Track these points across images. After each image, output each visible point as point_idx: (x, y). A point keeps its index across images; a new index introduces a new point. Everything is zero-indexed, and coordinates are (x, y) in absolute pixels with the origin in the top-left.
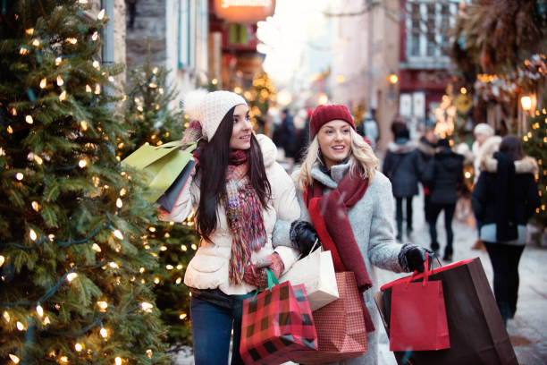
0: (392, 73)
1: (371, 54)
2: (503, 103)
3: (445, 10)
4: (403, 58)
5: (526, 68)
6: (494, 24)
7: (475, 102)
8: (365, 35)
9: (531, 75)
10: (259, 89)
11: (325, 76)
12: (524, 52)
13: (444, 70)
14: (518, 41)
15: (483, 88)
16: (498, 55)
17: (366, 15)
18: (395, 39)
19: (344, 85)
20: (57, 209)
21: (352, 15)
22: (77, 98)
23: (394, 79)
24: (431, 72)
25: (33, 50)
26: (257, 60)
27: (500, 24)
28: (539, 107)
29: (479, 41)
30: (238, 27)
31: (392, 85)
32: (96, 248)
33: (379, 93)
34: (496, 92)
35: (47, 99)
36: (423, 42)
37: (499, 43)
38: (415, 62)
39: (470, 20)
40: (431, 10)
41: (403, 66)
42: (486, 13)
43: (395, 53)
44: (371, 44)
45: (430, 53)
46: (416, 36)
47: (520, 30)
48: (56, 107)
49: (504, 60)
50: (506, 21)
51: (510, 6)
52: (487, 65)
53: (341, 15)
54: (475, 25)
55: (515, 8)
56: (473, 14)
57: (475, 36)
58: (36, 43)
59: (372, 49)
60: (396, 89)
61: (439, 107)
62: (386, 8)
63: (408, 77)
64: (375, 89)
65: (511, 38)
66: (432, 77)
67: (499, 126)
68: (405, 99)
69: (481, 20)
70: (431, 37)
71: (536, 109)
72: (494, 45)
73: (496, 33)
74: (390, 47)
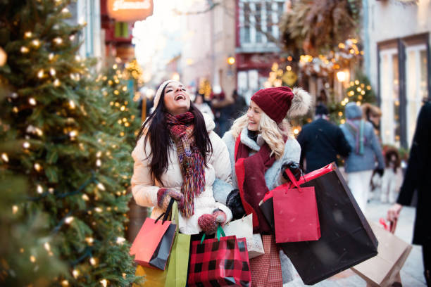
0: (230, 56)
1: (213, 42)
2: (322, 77)
3: (269, 8)
4: (238, 45)
5: (341, 50)
6: (315, 19)
7: (300, 76)
8: (208, 27)
9: (345, 56)
10: (130, 71)
11: (177, 59)
12: (339, 38)
13: (271, 53)
14: (336, 29)
15: (306, 66)
16: (318, 41)
17: (209, 13)
18: (232, 32)
19: (191, 66)
20: (56, 169)
21: (199, 13)
22: (68, 84)
23: (232, 61)
24: (262, 54)
25: (33, 49)
26: (131, 49)
27: (320, 18)
28: (353, 78)
29: (304, 31)
30: (122, 24)
31: (230, 66)
32: (85, 197)
33: (221, 72)
34: (317, 69)
35: (44, 86)
36: (253, 32)
37: (320, 32)
38: (248, 47)
39: (296, 16)
40: (258, 7)
41: (238, 51)
42: (309, 10)
43: (232, 41)
44: (213, 34)
45: (258, 40)
46: (247, 27)
47: (336, 22)
48: (53, 92)
49: (323, 44)
50: (325, 15)
51: (328, 4)
52: (309, 49)
53: (189, 13)
54: (300, 20)
55: (332, 5)
56: (298, 11)
57: (301, 28)
58: (36, 43)
59: (214, 39)
60: (234, 68)
61: (267, 81)
62: (225, 7)
63: (242, 58)
64: (217, 69)
65: (329, 28)
66: (263, 58)
67: (319, 94)
68: (242, 75)
69: (305, 15)
70: (258, 28)
71: (350, 81)
72: (316, 33)
73: (318, 25)
74: (228, 37)
